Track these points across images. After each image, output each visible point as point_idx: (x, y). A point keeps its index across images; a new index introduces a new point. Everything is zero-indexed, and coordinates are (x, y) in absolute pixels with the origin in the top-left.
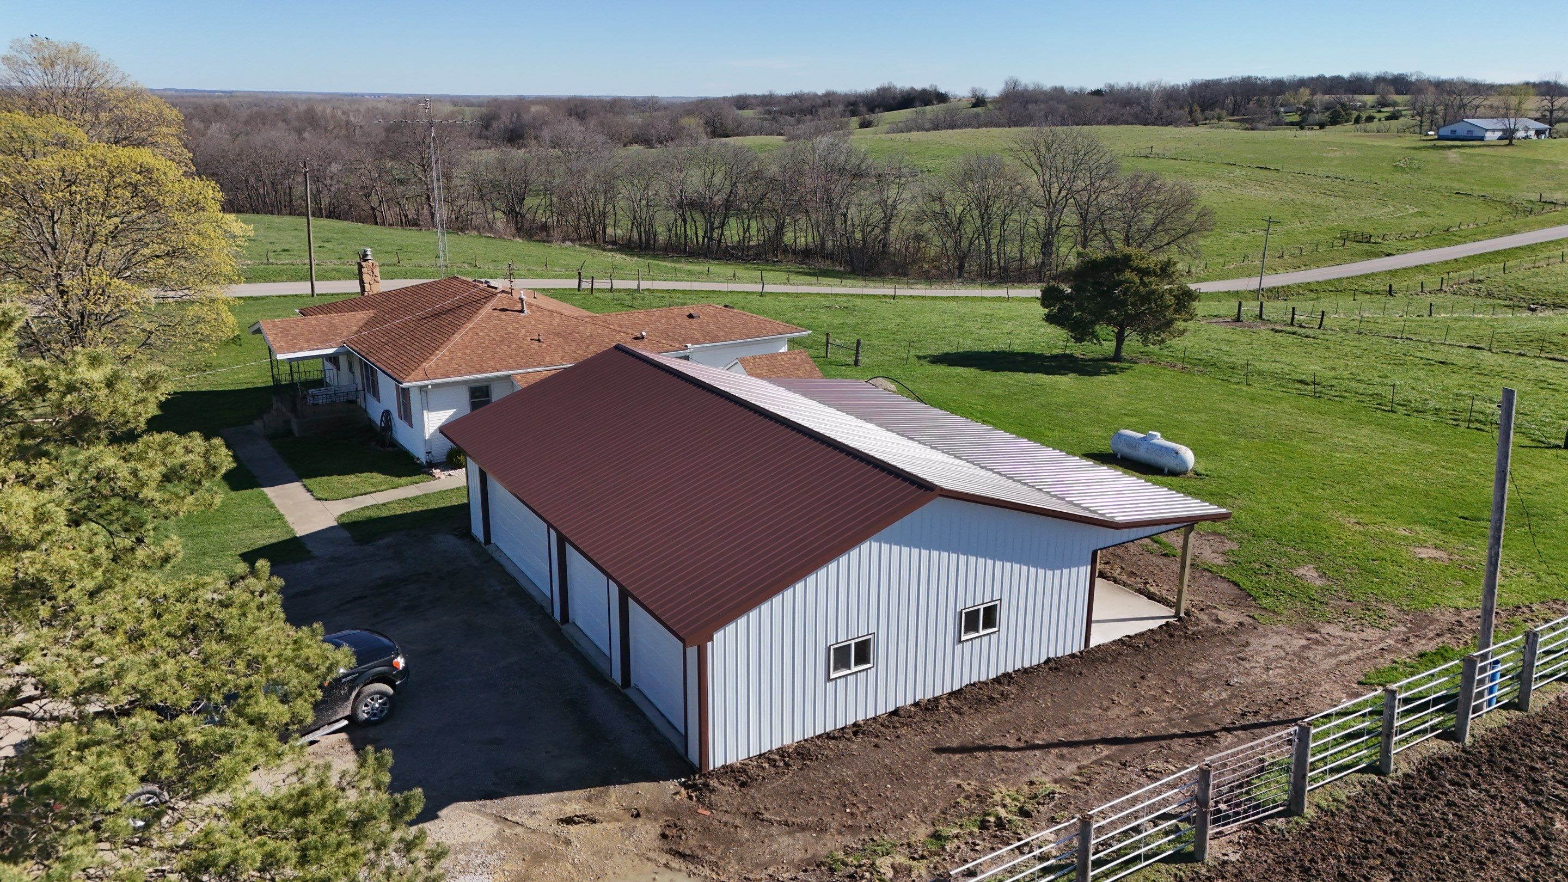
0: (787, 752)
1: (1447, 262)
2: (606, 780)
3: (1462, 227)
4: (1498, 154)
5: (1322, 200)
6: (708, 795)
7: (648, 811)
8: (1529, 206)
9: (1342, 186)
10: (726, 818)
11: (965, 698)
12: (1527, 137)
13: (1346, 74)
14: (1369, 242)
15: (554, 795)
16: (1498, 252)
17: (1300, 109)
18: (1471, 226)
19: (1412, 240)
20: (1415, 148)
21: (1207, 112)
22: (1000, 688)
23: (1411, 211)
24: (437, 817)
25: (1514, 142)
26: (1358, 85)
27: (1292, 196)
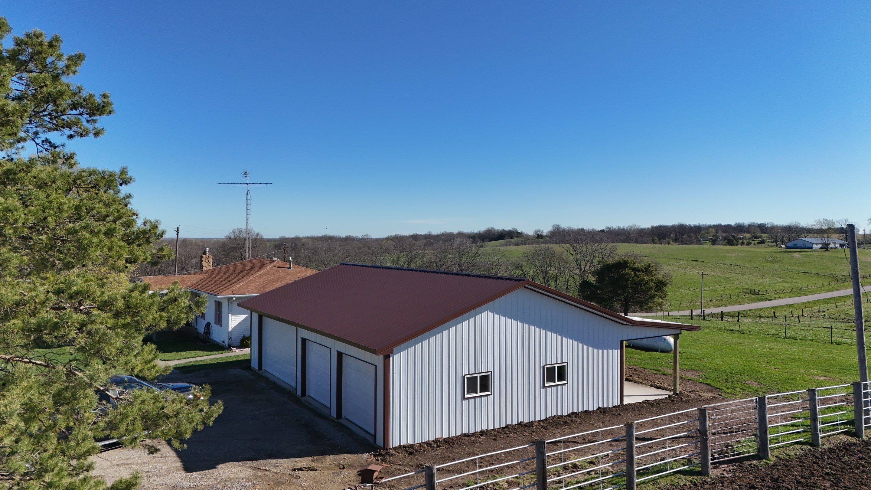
0: (439, 441)
1: (803, 303)
2: (324, 453)
3: (809, 288)
4: (822, 255)
5: (729, 275)
6: (388, 458)
7: (350, 466)
8: (844, 278)
9: (739, 269)
10: (399, 467)
11: (549, 422)
12: (835, 248)
13: (733, 223)
14: (759, 294)
15: (291, 459)
16: (831, 299)
17: (711, 239)
18: (814, 287)
19: (781, 293)
20: (775, 252)
21: (662, 240)
22: (571, 419)
23: (779, 280)
24: (215, 468)
25: (829, 249)
26: (740, 228)
27: (712, 273)
